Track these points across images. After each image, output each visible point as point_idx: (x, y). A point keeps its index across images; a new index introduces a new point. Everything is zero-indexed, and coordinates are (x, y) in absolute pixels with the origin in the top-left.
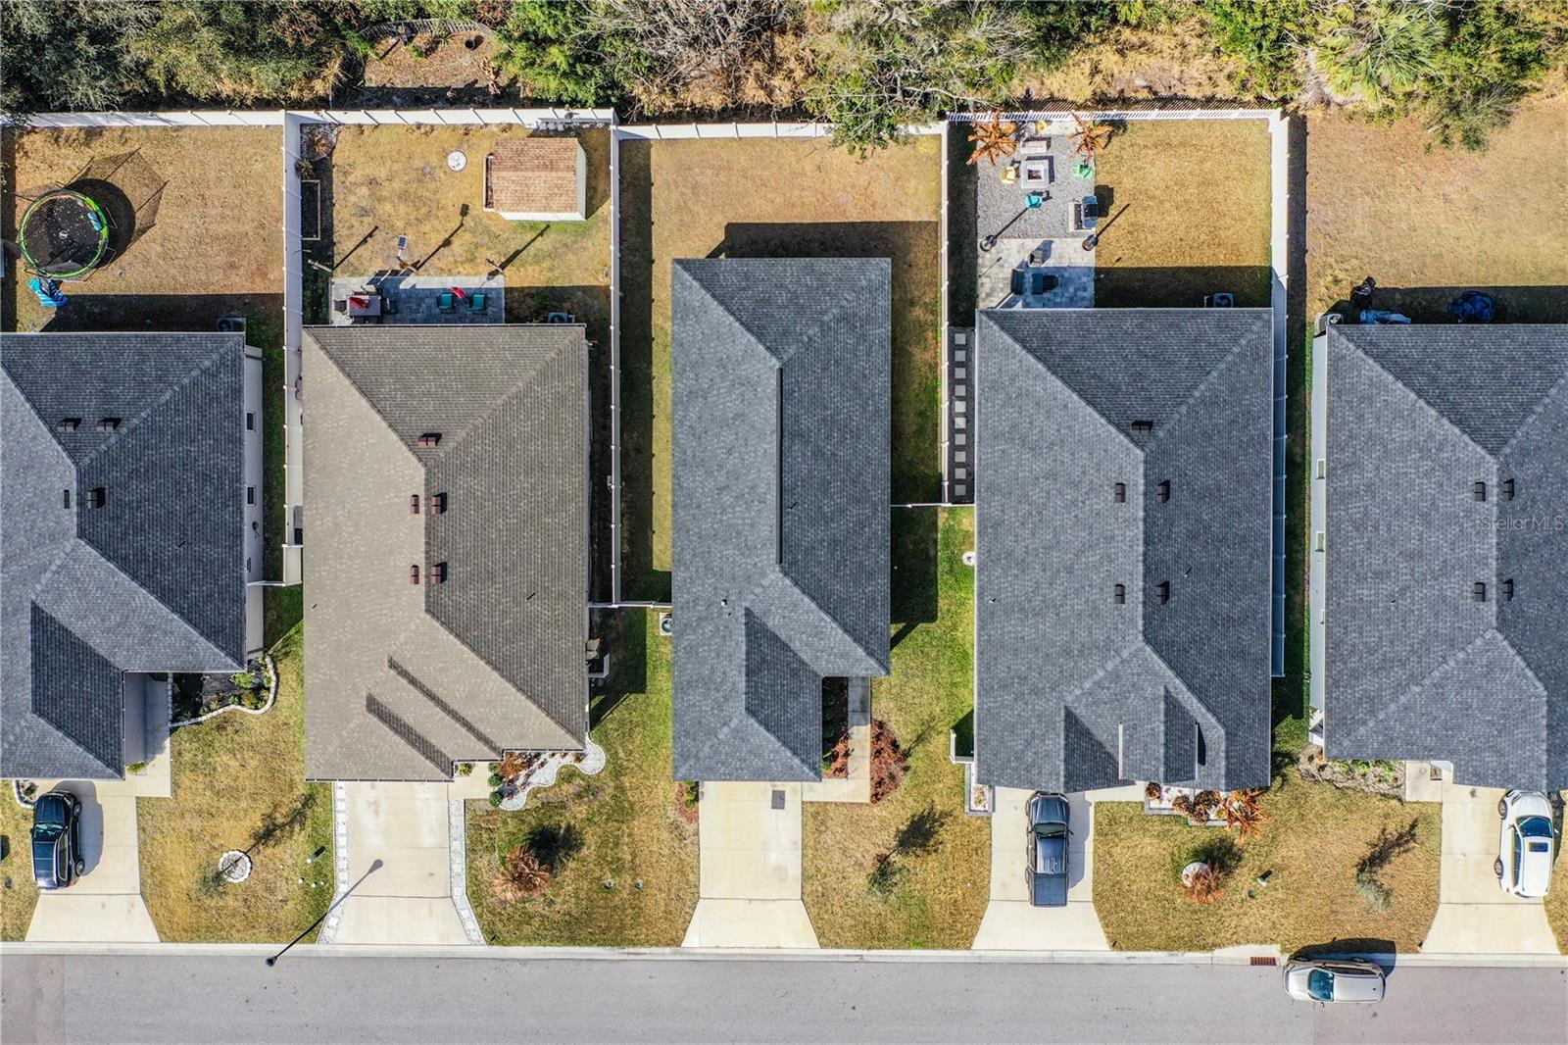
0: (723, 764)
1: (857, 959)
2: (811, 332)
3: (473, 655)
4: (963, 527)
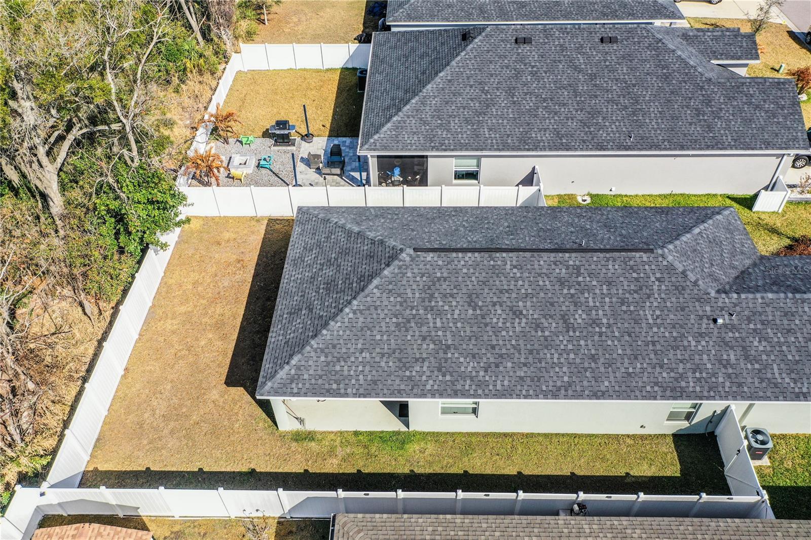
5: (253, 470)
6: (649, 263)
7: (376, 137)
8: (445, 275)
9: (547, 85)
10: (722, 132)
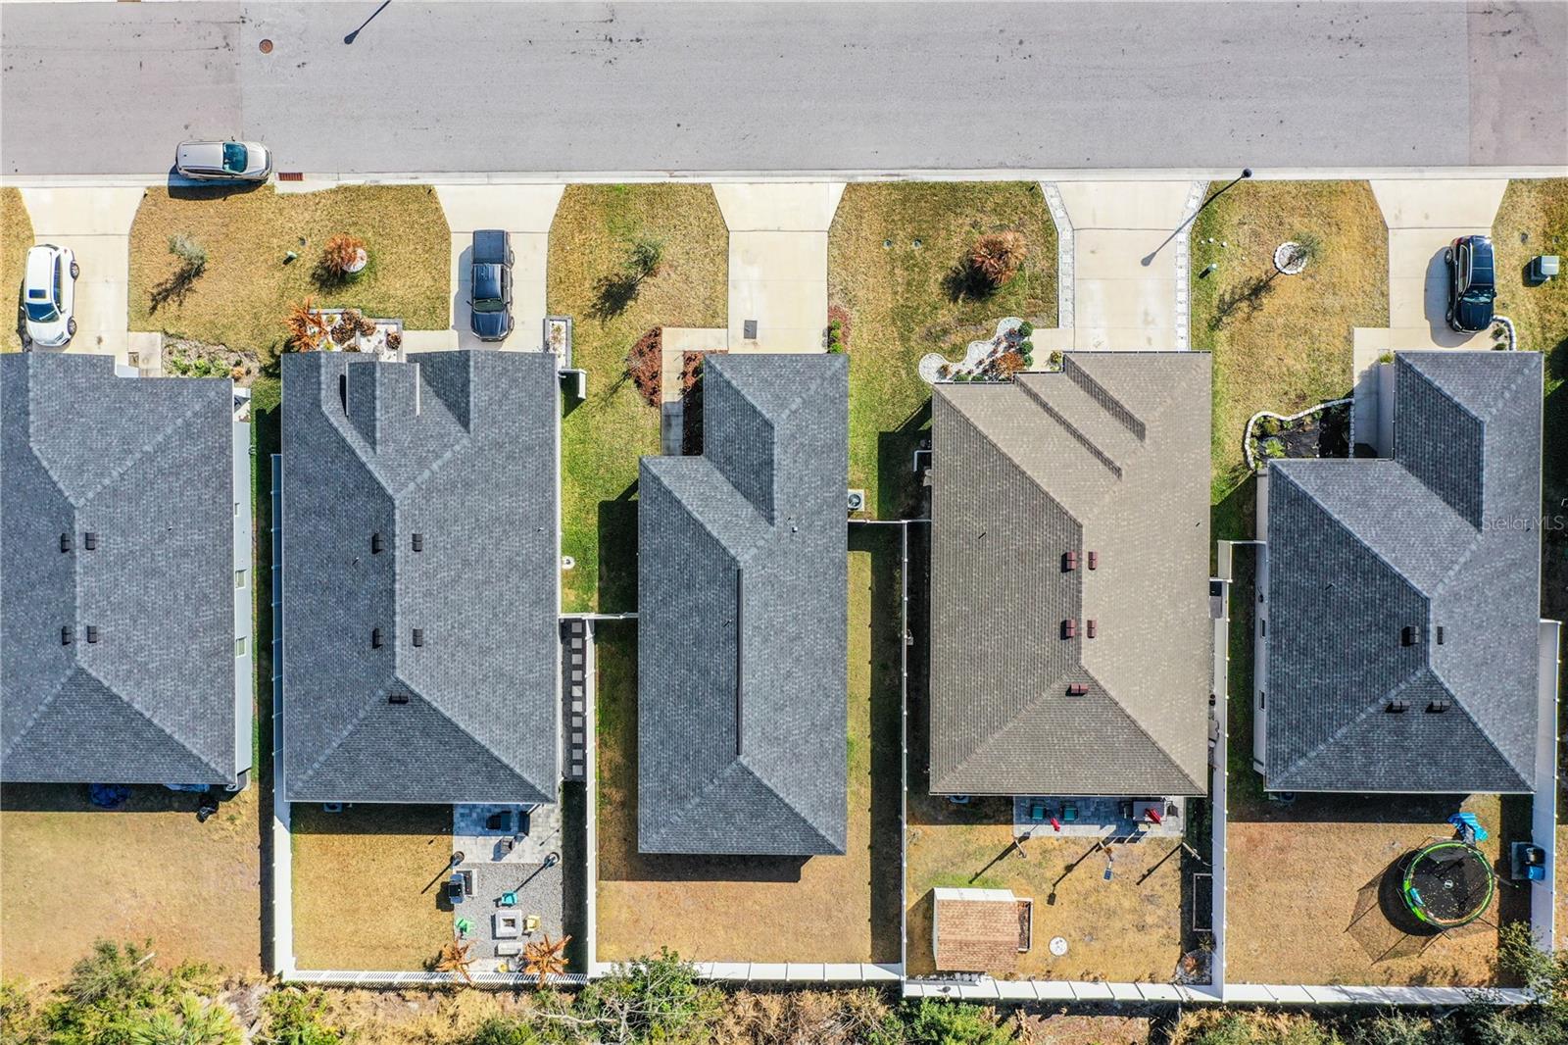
0: (798, 371)
1: (676, 173)
2: (711, 787)
3: (1038, 481)
4: (574, 592)
5: (870, 847)
6: (751, 573)
7: (539, 787)
8: (760, 729)
9: (477, 612)
10: (534, 437)
